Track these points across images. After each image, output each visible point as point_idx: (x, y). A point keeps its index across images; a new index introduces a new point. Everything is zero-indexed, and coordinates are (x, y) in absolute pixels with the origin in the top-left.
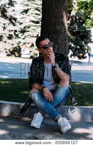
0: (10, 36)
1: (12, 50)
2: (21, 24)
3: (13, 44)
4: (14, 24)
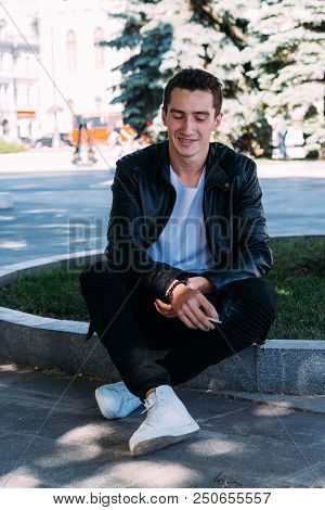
0: (228, 87)
1: (241, 134)
2: (264, 38)
3: (241, 115)
4: (241, 40)
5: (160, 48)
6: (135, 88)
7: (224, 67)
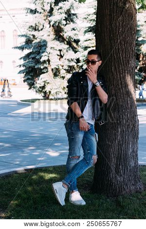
0: (69, 69)
5: (41, 51)
6: (30, 67)
7: (68, 60)
